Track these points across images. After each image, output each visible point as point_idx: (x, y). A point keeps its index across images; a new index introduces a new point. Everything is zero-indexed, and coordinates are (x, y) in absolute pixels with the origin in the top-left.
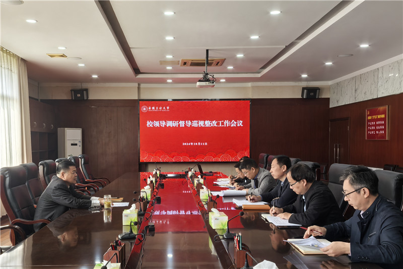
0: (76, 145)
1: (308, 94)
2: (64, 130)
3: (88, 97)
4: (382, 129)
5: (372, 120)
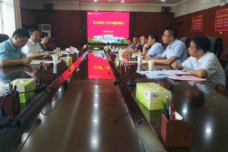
1: (165, 10)
3: (53, 8)
4: (199, 27)
5: (195, 22)
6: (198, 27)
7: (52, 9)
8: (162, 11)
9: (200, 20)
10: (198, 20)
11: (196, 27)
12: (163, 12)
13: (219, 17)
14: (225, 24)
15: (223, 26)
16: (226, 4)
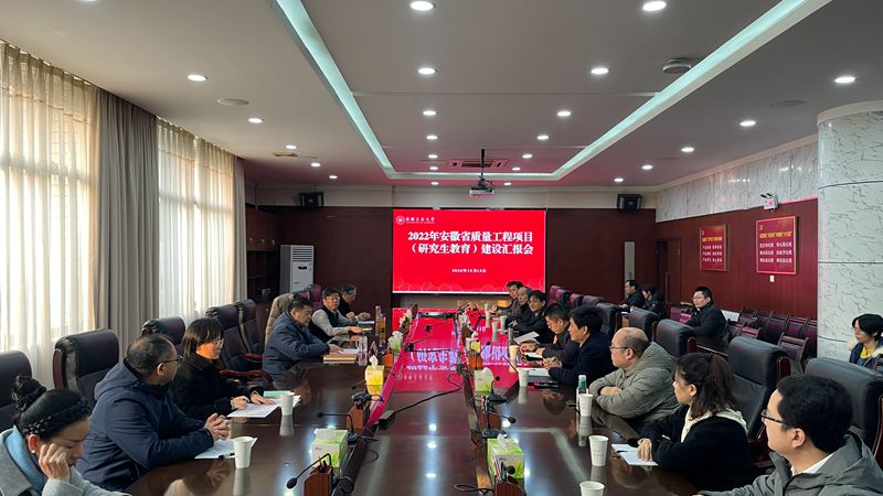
1: (626, 203)
2: (289, 249)
3: (322, 203)
4: (719, 257)
5: (707, 243)
6: (716, 257)
7: (320, 204)
8: (618, 205)
9: (720, 239)
10: (716, 239)
11: (712, 257)
12: (621, 208)
13: (763, 236)
14: (780, 256)
15: (775, 260)
16: (779, 205)
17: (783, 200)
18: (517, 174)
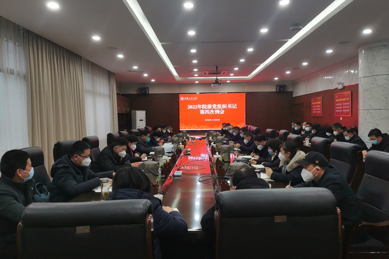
0: (142, 120)
1: (280, 89)
2: (136, 112)
3: (149, 92)
5: (314, 105)
6: (318, 111)
7: (147, 93)
8: (276, 90)
10: (318, 103)
12: (278, 91)
13: (337, 100)
14: (344, 109)
15: (342, 111)
16: (344, 87)
17: (346, 85)
18: (232, 77)
